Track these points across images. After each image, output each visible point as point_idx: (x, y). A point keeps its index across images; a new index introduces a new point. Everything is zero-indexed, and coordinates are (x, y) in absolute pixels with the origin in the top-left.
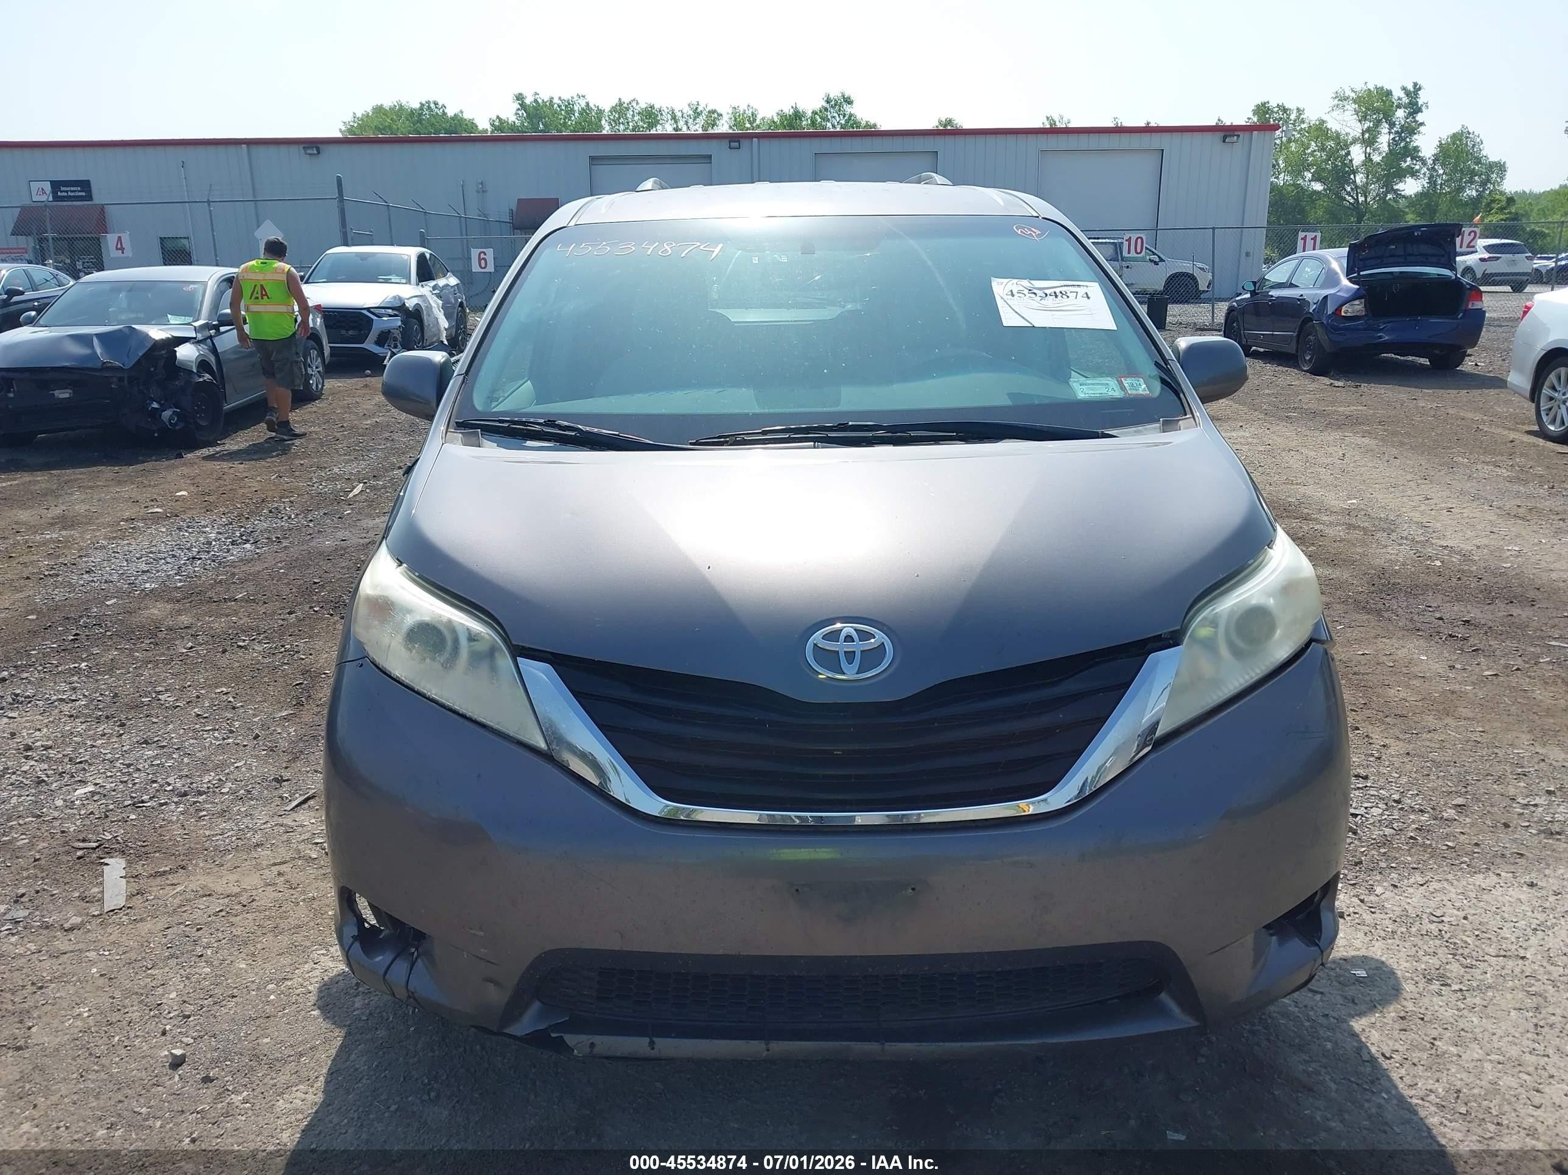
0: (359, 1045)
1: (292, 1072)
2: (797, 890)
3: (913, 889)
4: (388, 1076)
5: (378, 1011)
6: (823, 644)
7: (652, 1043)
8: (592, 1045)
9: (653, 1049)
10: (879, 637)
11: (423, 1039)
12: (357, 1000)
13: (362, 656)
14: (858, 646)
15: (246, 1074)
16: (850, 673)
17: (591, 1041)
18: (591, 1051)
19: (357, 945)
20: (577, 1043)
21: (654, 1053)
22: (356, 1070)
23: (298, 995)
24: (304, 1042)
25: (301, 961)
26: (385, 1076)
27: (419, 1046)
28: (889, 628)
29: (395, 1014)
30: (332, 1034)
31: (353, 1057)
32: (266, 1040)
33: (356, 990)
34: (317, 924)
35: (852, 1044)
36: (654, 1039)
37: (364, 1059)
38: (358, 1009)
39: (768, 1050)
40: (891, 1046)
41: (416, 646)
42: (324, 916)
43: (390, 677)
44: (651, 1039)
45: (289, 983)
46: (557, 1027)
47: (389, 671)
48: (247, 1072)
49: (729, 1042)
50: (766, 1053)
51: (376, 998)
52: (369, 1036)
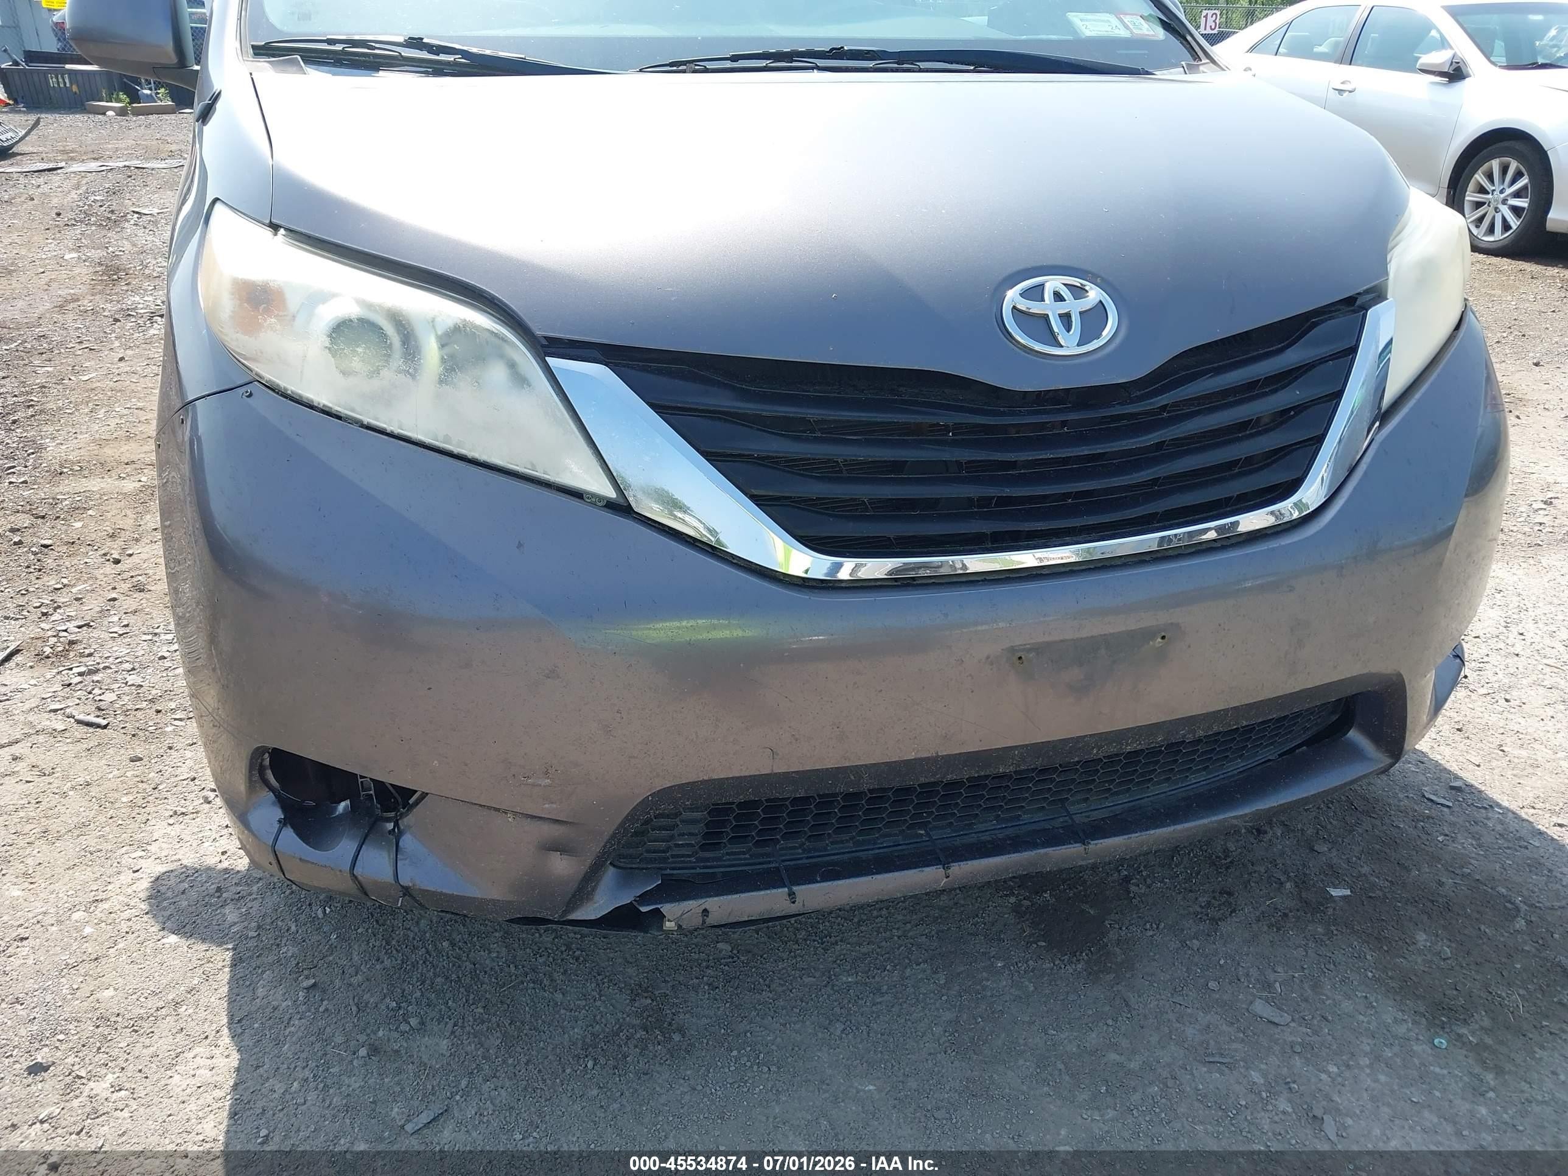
0: (263, 972)
1: (174, 1031)
2: (1020, 658)
3: (1163, 638)
4: (330, 1007)
5: (268, 920)
6: (1023, 305)
7: (792, 894)
8: (705, 911)
9: (794, 902)
10: (1095, 294)
11: (356, 947)
12: (227, 910)
13: (247, 380)
14: (1074, 306)
15: (99, 1048)
16: (1069, 344)
17: (703, 907)
18: (704, 922)
19: (289, 833)
20: (683, 914)
21: (794, 909)
22: (275, 1009)
23: (129, 920)
24: (172, 985)
25: (110, 871)
26: (327, 1010)
27: (356, 958)
28: (1103, 279)
29: (296, 921)
30: (211, 965)
31: (260, 992)
32: (110, 992)
33: (219, 897)
34: (111, 818)
35: (1049, 850)
36: (795, 888)
37: (281, 991)
38: (235, 923)
39: (947, 877)
40: (1096, 844)
41: (360, 350)
42: (117, 805)
43: (311, 407)
44: (790, 889)
45: (106, 905)
46: (644, 898)
47: (307, 399)
48: (98, 1045)
49: (896, 874)
50: (945, 880)
51: (256, 904)
52: (271, 959)
